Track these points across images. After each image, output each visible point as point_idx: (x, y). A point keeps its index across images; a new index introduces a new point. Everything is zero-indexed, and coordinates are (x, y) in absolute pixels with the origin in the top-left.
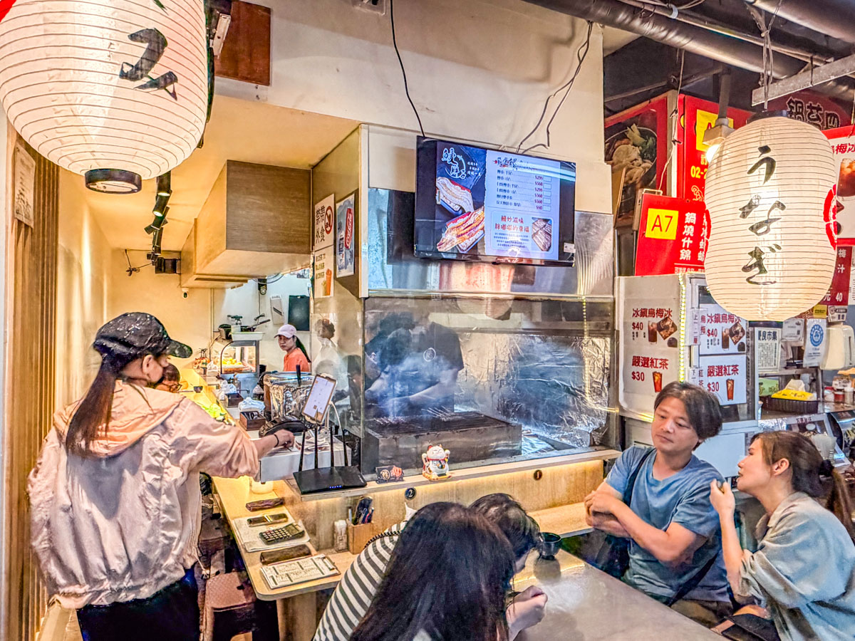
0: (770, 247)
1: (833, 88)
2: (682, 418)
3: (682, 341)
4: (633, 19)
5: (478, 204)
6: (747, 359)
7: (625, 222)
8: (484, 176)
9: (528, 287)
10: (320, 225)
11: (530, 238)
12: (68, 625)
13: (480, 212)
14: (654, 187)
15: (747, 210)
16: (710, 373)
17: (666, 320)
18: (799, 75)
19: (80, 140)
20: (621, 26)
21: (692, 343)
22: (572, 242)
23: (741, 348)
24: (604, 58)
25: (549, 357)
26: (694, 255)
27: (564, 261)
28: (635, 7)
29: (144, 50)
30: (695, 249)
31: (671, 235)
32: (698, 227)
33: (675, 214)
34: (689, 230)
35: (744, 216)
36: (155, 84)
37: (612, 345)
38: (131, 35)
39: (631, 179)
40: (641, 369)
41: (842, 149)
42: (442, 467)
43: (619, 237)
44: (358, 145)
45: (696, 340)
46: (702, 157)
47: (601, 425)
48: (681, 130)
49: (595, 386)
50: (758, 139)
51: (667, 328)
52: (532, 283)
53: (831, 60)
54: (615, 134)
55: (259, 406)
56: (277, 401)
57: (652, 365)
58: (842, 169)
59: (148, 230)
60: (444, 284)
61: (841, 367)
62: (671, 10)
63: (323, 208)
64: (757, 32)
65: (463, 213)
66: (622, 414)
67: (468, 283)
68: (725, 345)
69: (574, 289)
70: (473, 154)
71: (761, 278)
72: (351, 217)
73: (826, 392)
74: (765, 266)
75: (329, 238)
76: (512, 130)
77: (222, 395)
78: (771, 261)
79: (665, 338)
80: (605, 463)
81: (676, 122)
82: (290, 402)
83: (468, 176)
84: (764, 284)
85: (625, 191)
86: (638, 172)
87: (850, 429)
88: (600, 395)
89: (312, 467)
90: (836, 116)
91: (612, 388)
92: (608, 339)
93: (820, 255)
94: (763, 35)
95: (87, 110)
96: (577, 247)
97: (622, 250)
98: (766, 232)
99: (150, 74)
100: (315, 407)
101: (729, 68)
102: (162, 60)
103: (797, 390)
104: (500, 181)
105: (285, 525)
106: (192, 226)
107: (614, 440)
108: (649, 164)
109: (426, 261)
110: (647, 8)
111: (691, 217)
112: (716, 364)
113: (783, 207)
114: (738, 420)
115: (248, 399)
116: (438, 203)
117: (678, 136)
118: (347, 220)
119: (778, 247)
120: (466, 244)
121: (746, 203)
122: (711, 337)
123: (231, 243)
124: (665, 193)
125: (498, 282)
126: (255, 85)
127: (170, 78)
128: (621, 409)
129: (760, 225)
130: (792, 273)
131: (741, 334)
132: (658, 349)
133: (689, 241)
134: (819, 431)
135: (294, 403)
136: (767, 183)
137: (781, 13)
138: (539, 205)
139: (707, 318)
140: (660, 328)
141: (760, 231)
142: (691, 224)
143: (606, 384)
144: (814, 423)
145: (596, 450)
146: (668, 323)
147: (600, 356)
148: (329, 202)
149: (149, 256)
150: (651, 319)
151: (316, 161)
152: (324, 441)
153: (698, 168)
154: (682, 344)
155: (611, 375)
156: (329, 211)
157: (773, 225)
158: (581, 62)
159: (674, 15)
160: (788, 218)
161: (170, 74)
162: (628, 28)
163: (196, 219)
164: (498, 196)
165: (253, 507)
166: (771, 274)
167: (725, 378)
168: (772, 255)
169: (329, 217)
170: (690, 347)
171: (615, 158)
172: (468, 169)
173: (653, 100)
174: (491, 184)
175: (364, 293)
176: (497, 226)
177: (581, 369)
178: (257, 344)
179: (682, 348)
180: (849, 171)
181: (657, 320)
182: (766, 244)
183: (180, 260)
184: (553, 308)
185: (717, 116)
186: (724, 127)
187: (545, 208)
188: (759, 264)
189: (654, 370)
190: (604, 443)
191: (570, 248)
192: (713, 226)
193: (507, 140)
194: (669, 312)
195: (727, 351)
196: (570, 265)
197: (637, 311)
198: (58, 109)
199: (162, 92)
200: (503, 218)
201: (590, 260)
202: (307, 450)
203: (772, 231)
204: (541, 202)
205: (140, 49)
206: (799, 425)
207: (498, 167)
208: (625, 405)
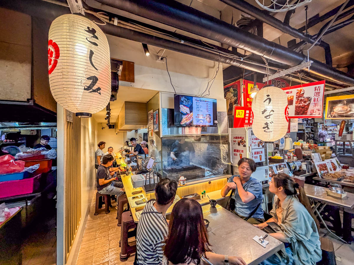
0: (270, 122)
1: (285, 77)
2: (248, 168)
3: (247, 145)
4: (231, 61)
5: (191, 111)
6: (265, 149)
7: (230, 113)
8: (192, 104)
9: (205, 132)
10: (150, 118)
11: (205, 120)
12: (86, 225)
13: (192, 113)
14: (237, 104)
15: (263, 112)
16: (255, 154)
17: (242, 140)
18: (275, 74)
19: (73, 106)
20: (227, 63)
21: (250, 146)
22: (216, 120)
23: (263, 146)
24: (223, 71)
25: (212, 149)
26: (249, 121)
27: (215, 125)
28: (231, 58)
29: (91, 82)
30: (249, 120)
31: (243, 116)
32: (250, 114)
33: (243, 111)
34: (247, 115)
35: (263, 113)
36: (94, 91)
37: (228, 146)
38: (88, 78)
39: (231, 102)
40: (236, 153)
41: (288, 93)
42: (184, 182)
43: (229, 117)
44: (158, 97)
45: (251, 145)
46: (250, 96)
47: (226, 168)
48: (244, 89)
49: (224, 157)
50: (266, 93)
51: (243, 142)
52: (206, 131)
53: (284, 70)
54: (226, 90)
55: (135, 164)
56: (140, 163)
57: (239, 152)
58: (288, 98)
59: (106, 119)
60: (183, 133)
61: (289, 149)
62: (241, 59)
63: (150, 113)
64: (264, 64)
65: (187, 114)
66: (232, 165)
67: (189, 132)
68: (259, 146)
69: (217, 132)
70: (189, 98)
71: (268, 131)
72: (157, 116)
73: (285, 156)
74: (269, 127)
75: (152, 121)
76: (199, 91)
77: (126, 161)
78: (271, 126)
79: (242, 144)
80: (228, 178)
81: (242, 87)
82: (143, 163)
83: (188, 104)
84: (269, 132)
85: (230, 104)
86: (233, 100)
87: (293, 166)
88: (225, 160)
89: (149, 184)
90: (284, 83)
91: (229, 158)
92: (227, 145)
93: (284, 124)
94: (266, 64)
95: (74, 99)
96: (218, 121)
97: (230, 121)
98: (269, 118)
99: (93, 88)
100: (149, 166)
101: (256, 73)
102: (97, 84)
103: (278, 156)
104: (197, 105)
105: (142, 198)
106: (117, 117)
107: (230, 171)
108: (236, 98)
109: (178, 127)
110: (234, 58)
111: (248, 112)
112: (256, 151)
113: (273, 111)
114: (263, 166)
115: (132, 163)
116: (180, 111)
117: (243, 91)
118: (156, 117)
119: (272, 122)
120: (188, 122)
121: (263, 110)
122: (255, 144)
123: (126, 123)
124: (240, 106)
125: (197, 132)
126: (130, 82)
127: (99, 89)
128: (231, 163)
129: (267, 116)
130: (276, 129)
131: (263, 143)
132: (241, 148)
133: (247, 118)
134: (284, 167)
135: (144, 164)
136: (269, 105)
137: (271, 59)
138: (207, 111)
139: (253, 139)
140: (241, 142)
141: (267, 118)
142: (248, 113)
143: (227, 157)
144: (283, 165)
145: (225, 175)
146: (243, 141)
147: (225, 149)
148: (151, 111)
149: (107, 124)
150: (238, 139)
151: (148, 100)
152: (152, 176)
153: (249, 99)
154: (247, 146)
155: (228, 154)
156: (152, 114)
157: (271, 116)
158: (217, 73)
159: (242, 60)
160: (275, 114)
161: (99, 88)
162: (229, 64)
163: (118, 115)
164: (196, 109)
165: (133, 193)
166: (270, 130)
167: (259, 155)
168: (271, 124)
169: (152, 116)
170: (249, 147)
171: (227, 96)
172: (188, 102)
173: (236, 81)
174: (194, 106)
175: (161, 136)
176: (196, 117)
177: (220, 153)
179: (247, 147)
180: (290, 99)
181: (240, 140)
182: (269, 121)
183: (115, 125)
184: (212, 137)
185: (253, 85)
186: (256, 88)
187: (209, 111)
188: (267, 127)
189: (240, 153)
190: (227, 173)
191: (216, 122)
192: (254, 116)
193: (198, 94)
194: (243, 137)
195: (259, 147)
196: (216, 126)
197: (234, 137)
198: (67, 98)
199: (96, 93)
200: (198, 115)
201: (221, 124)
202: (147, 178)
203: (271, 118)
204: (208, 110)
205: (90, 82)
206: (279, 166)
207: (196, 101)
208: (232, 162)
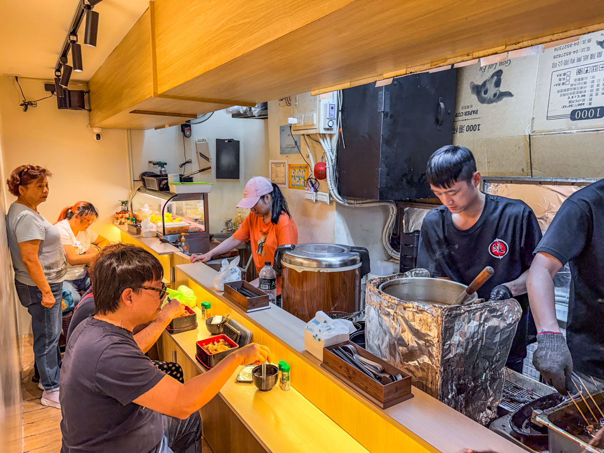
178: (204, 196)
183: (88, 92)
